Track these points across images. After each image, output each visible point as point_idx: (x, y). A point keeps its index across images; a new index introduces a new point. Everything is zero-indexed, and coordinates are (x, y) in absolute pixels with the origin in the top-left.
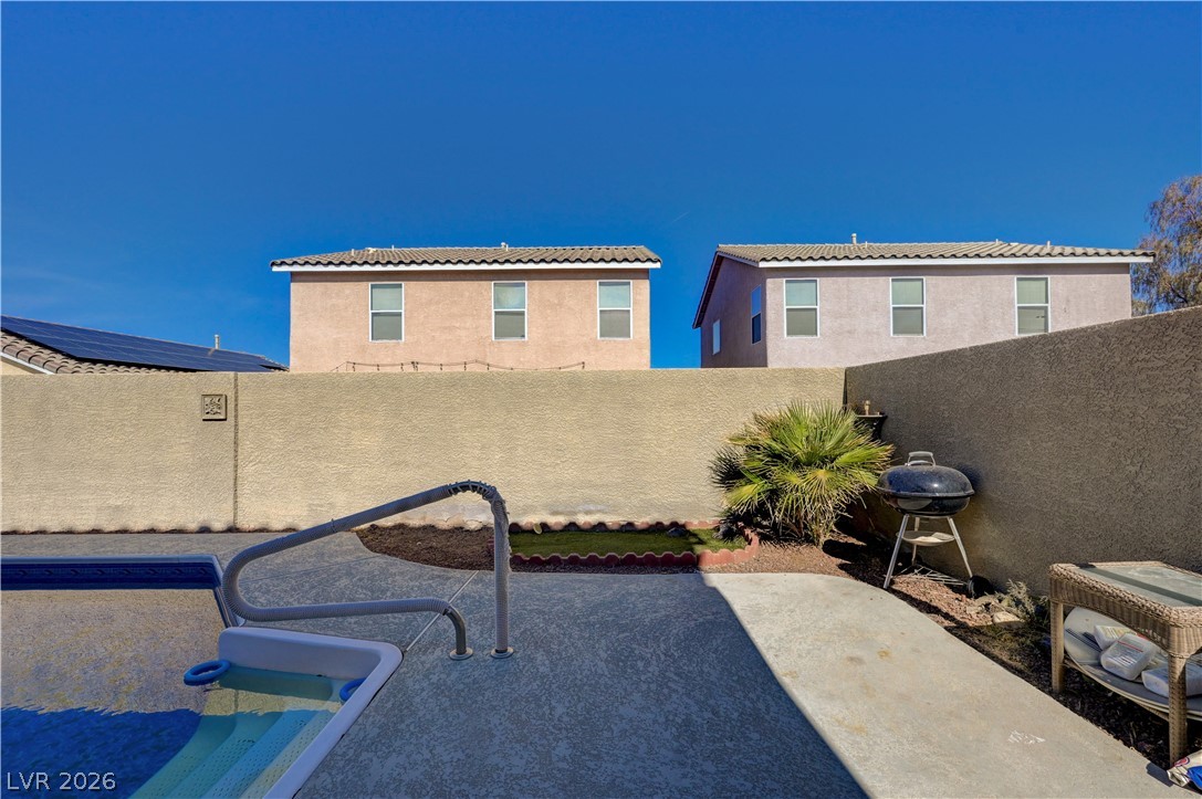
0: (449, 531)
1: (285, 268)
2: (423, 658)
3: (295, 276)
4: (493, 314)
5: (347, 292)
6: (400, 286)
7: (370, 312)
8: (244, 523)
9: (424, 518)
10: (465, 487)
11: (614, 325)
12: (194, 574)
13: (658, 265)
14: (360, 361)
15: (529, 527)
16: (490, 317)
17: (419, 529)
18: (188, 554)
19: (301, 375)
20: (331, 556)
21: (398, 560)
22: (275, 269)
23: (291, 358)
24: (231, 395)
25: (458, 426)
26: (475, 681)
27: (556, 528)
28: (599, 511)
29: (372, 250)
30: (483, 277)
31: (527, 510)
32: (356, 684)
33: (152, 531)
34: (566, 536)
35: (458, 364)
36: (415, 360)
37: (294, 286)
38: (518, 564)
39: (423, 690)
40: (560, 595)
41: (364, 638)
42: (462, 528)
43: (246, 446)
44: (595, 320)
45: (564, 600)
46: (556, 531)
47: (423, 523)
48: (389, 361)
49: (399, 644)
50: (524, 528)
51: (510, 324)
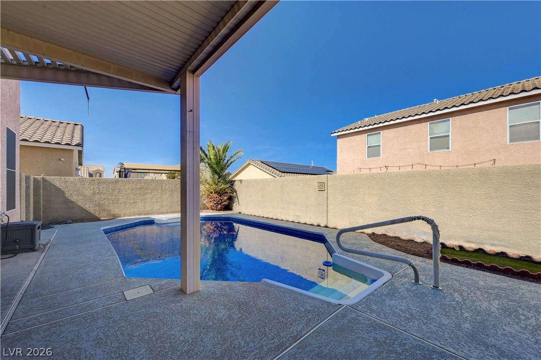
0: (407, 240)
1: (335, 134)
2: (401, 279)
3: (339, 137)
4: (429, 139)
5: (358, 139)
6: (380, 133)
7: (367, 146)
8: (329, 225)
9: (395, 233)
10: (419, 218)
12: (319, 238)
14: (362, 167)
15: (451, 246)
16: (427, 141)
17: (392, 237)
18: (317, 232)
19: (347, 175)
20: (359, 240)
21: (385, 247)
22: (332, 135)
23: (337, 168)
24: (326, 183)
25: (411, 195)
26: (423, 292)
27: (469, 249)
28: (502, 245)
29: (367, 119)
30: (423, 121)
31: (449, 238)
32: (375, 281)
33: (306, 224)
34: (476, 254)
35: (408, 166)
36: (387, 165)
37: (339, 141)
38: (444, 259)
39: (402, 288)
40: (469, 277)
41: (377, 267)
42: (413, 240)
43: (330, 199)
44: (506, 131)
45: (472, 280)
46: (469, 252)
47: (394, 235)
48: (375, 166)
49: (390, 272)
50: (448, 246)
51: (439, 143)
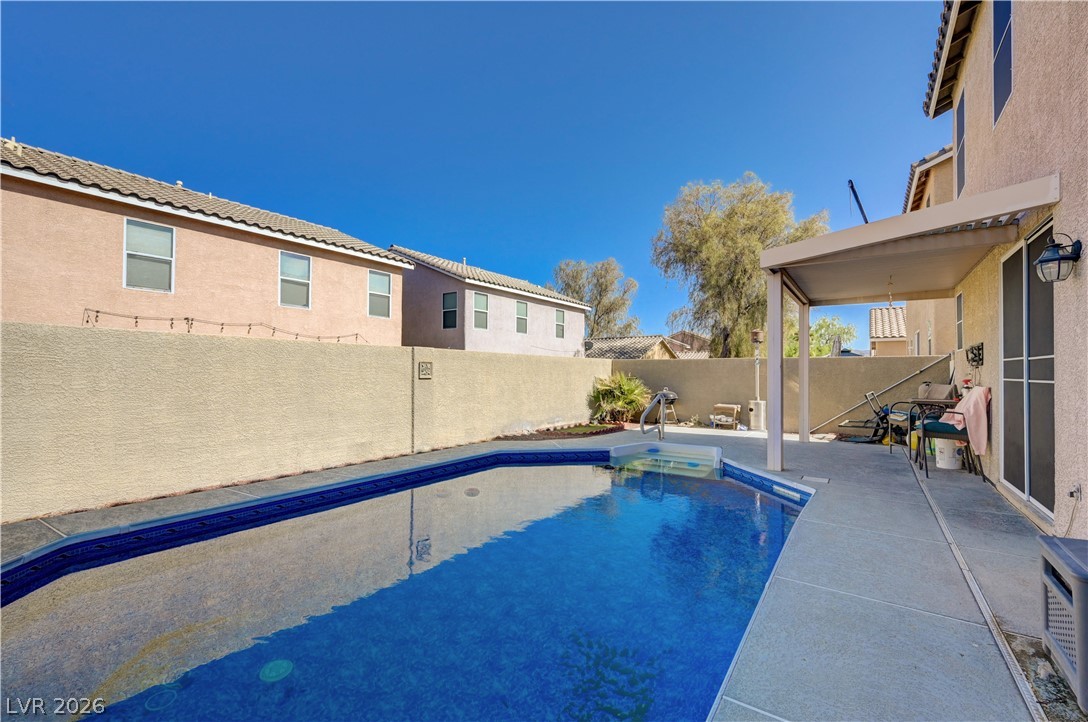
4: (279, 281)
7: (125, 252)
11: (379, 306)
13: (412, 267)
14: (105, 310)
16: (276, 283)
30: (271, 243)
35: (240, 325)
44: (365, 300)
48: (152, 313)
51: (296, 293)
